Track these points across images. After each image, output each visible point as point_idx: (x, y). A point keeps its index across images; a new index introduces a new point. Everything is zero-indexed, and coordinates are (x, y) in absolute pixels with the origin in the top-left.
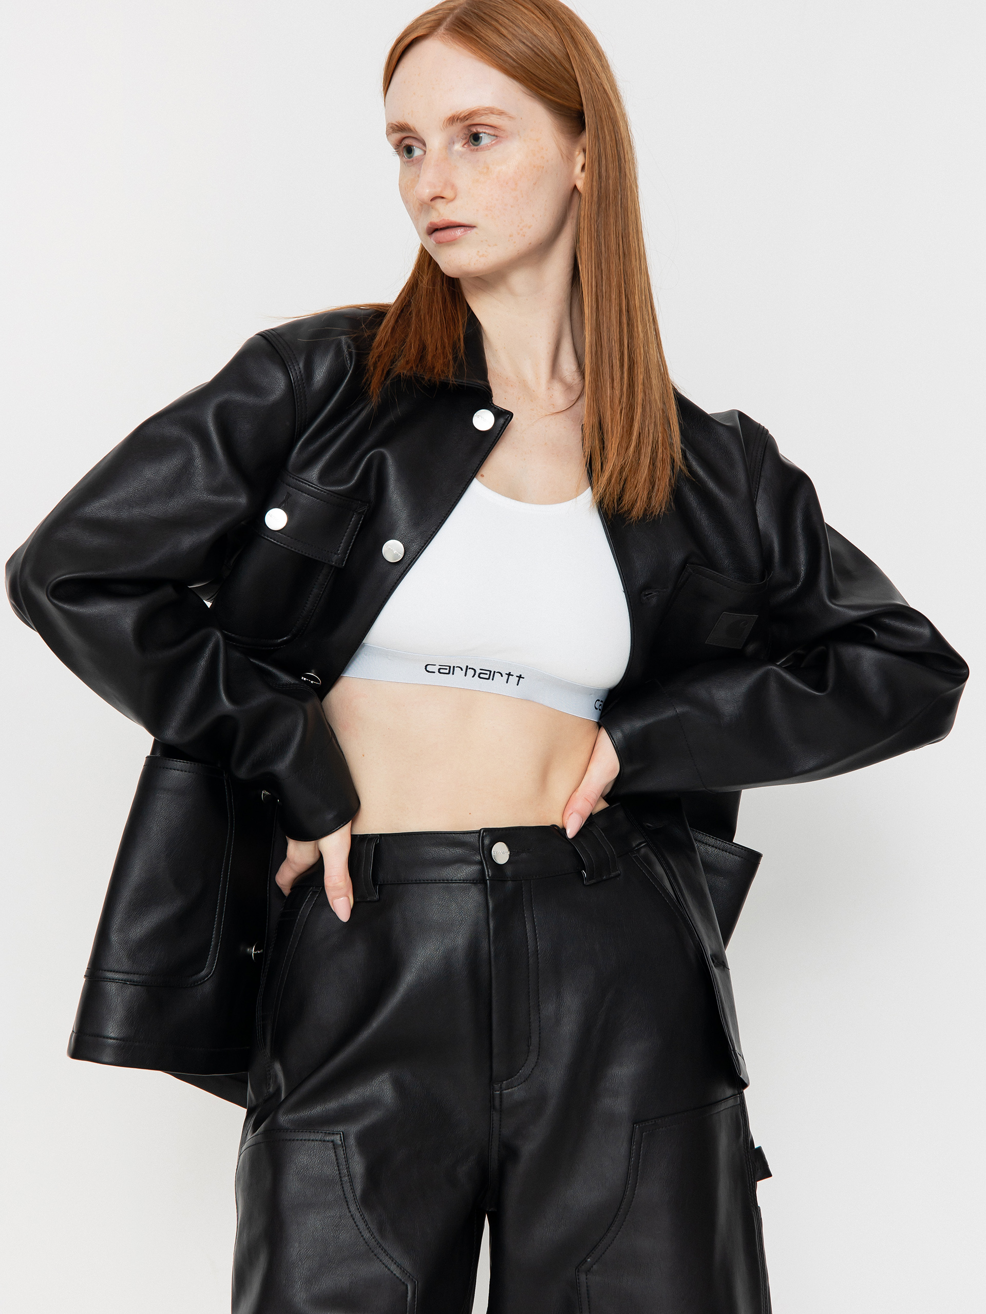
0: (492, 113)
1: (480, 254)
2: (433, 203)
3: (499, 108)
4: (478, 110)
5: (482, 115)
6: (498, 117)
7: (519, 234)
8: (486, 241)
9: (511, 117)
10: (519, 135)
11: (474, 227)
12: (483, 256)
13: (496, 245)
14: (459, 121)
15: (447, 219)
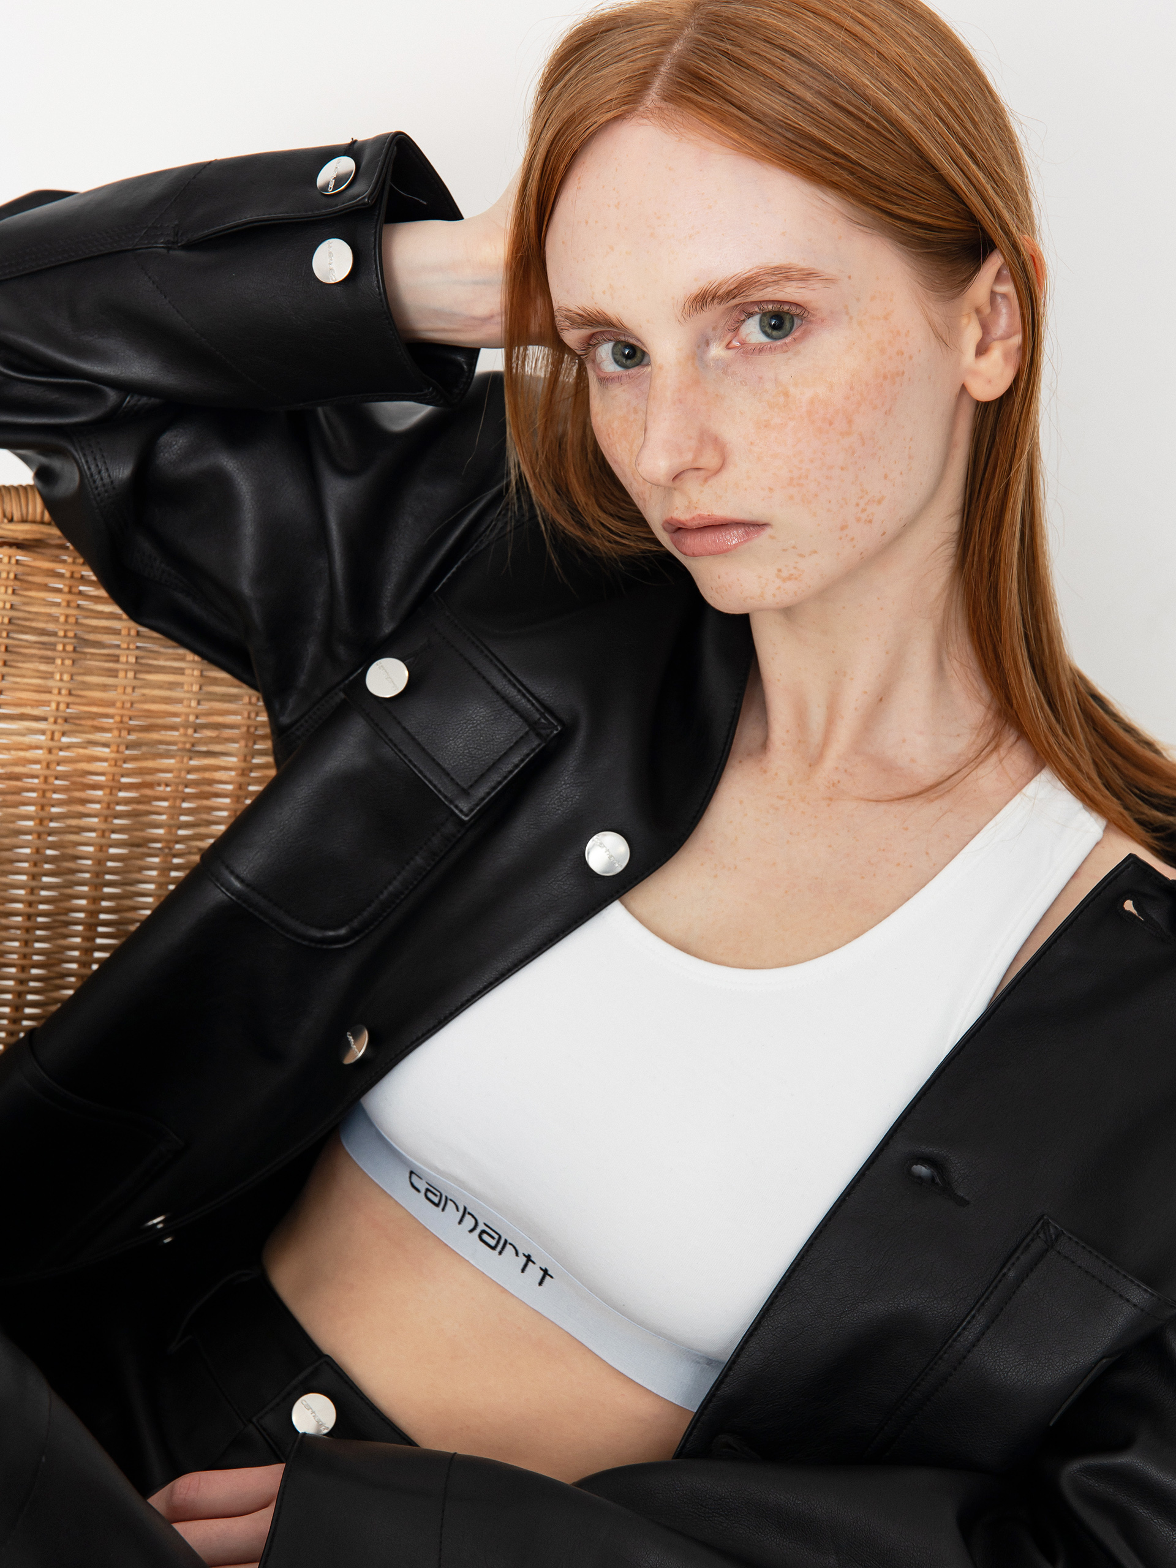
0: (788, 279)
1: (785, 574)
2: (678, 483)
3: (803, 264)
4: (758, 275)
5: (766, 285)
6: (800, 285)
7: (858, 520)
8: (794, 547)
9: (830, 281)
10: (847, 313)
11: (765, 525)
12: (790, 578)
13: (815, 552)
14: (716, 301)
15: (706, 514)
